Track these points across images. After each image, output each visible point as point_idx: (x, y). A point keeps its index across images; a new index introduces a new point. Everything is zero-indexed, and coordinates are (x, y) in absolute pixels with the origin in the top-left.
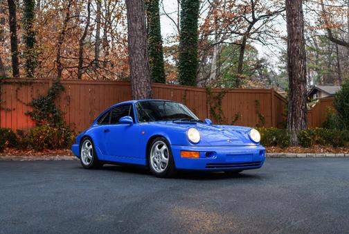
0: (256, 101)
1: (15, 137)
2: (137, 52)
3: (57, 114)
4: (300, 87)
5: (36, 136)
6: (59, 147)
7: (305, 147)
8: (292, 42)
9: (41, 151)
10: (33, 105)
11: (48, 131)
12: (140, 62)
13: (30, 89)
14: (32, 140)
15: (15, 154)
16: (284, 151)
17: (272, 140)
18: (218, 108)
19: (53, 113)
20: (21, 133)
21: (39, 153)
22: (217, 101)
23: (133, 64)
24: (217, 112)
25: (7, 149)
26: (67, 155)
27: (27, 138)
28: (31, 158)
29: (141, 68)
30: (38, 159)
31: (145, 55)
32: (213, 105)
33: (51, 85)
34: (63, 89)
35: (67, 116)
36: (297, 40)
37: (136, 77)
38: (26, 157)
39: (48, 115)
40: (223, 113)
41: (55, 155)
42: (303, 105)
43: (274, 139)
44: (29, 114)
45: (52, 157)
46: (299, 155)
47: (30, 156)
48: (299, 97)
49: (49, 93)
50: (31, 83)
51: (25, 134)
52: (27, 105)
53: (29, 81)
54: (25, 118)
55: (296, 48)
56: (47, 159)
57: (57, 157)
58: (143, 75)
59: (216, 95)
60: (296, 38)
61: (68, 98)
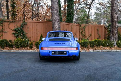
0: (97, 29)
1: (9, 43)
2: (55, 10)
3: (24, 33)
4: (115, 24)
5: (16, 42)
6: (25, 47)
7: (119, 47)
8: (113, 7)
9: (18, 48)
10: (15, 30)
11: (21, 40)
12: (56, 14)
13: (14, 24)
14: (15, 44)
15: (8, 49)
16: (111, 49)
17: (107, 44)
18: (83, 32)
19: (22, 33)
20: (10, 41)
21: (18, 49)
22: (83, 29)
23: (53, 15)
24: (83, 33)
25: (5, 47)
26: (28, 50)
27: (13, 43)
28: (15, 51)
29: (56, 16)
30: (17, 51)
31: (58, 11)
32: (82, 31)
33: (22, 23)
34: (26, 24)
35: (28, 34)
36: (115, 6)
37: (54, 20)
38: (12, 51)
39: (21, 34)
40: (85, 34)
41: (23, 50)
42: (116, 31)
43: (108, 44)
44: (13, 34)
45: (23, 51)
46: (118, 51)
47: (14, 50)
48: (115, 28)
49: (21, 26)
50: (14, 22)
51: (12, 41)
52: (13, 30)
53: (13, 21)
54: (12, 35)
55: (114, 9)
56: (21, 51)
57: (25, 51)
58: (57, 19)
59: (83, 27)
60: (115, 5)
61: (28, 28)
